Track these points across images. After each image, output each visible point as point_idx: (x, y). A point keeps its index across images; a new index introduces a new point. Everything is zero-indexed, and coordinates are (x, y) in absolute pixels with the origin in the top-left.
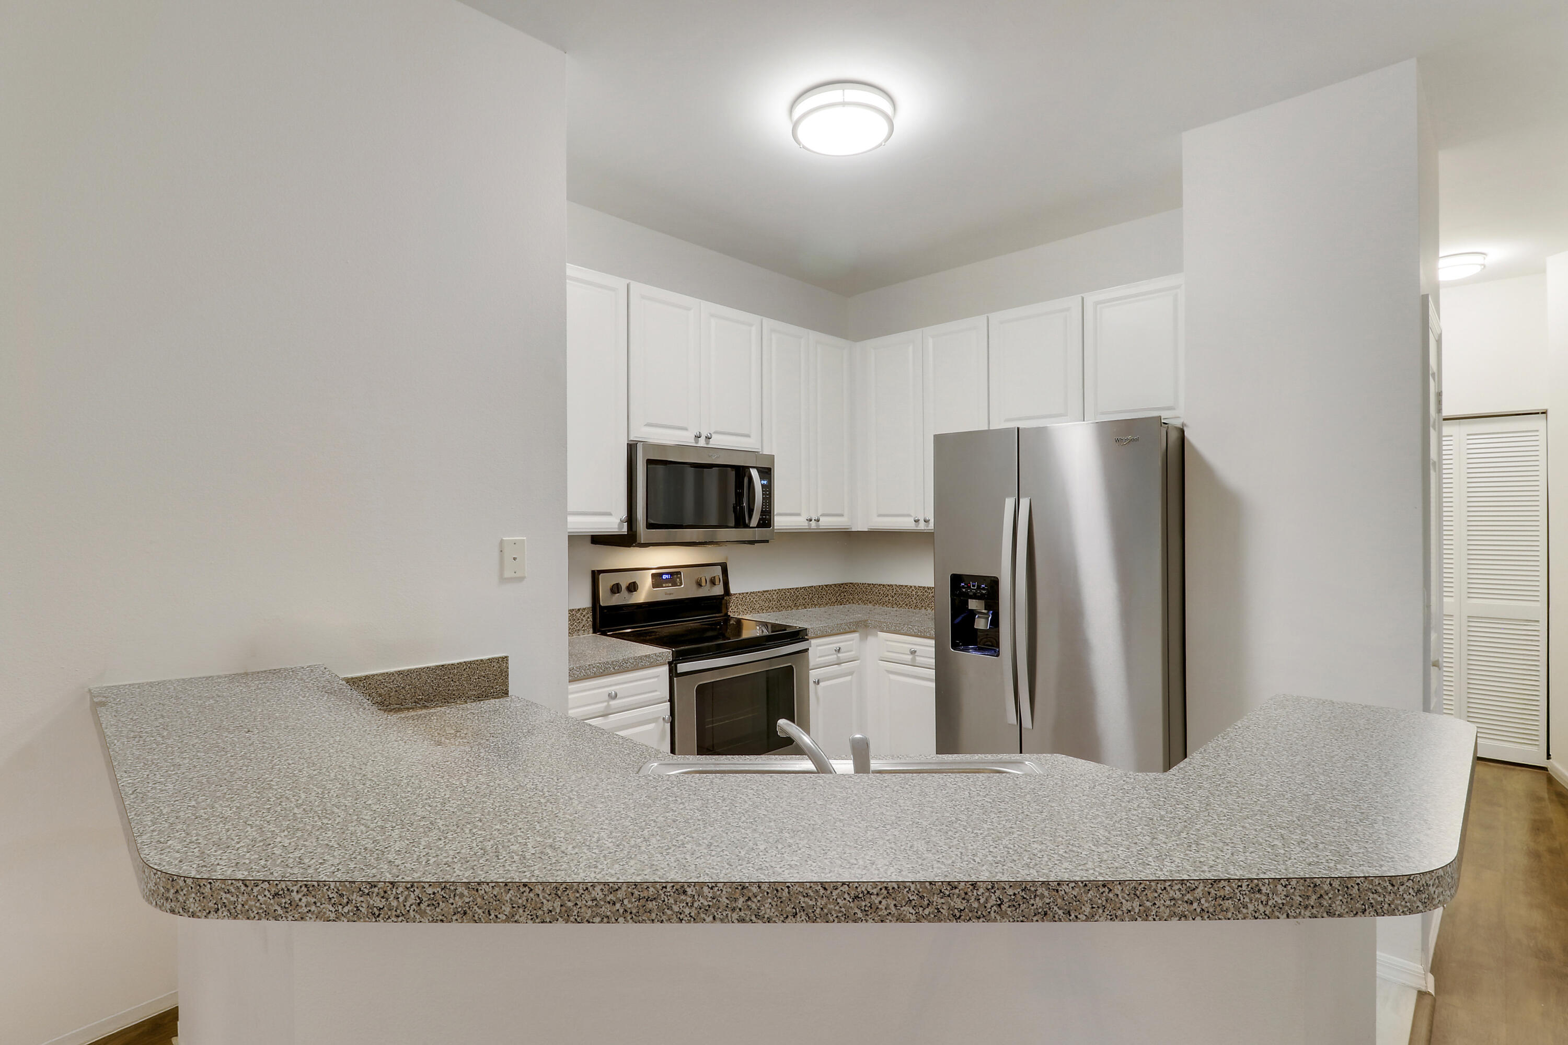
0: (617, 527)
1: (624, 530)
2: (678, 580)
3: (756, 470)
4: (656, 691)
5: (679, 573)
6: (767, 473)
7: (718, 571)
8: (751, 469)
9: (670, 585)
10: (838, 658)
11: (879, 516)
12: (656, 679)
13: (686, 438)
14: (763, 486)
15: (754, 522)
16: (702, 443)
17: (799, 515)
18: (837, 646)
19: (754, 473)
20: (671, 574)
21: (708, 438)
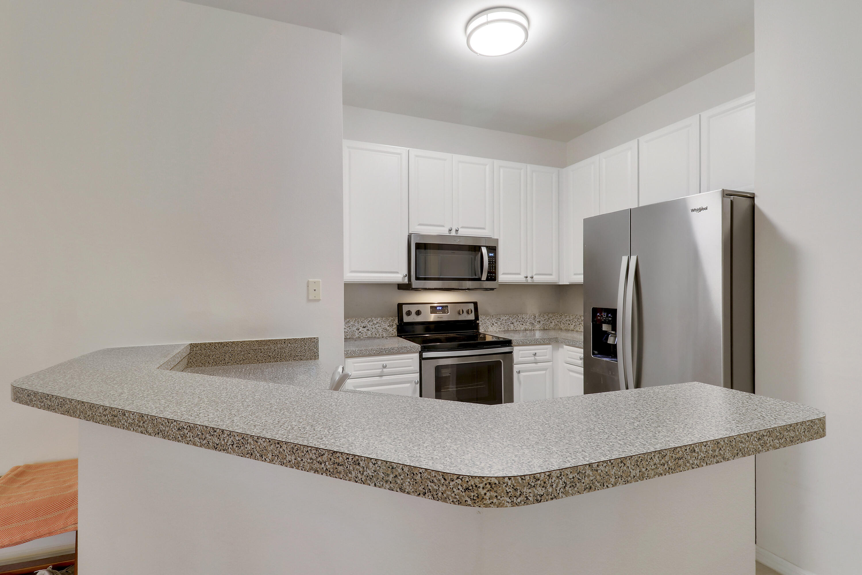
0: (401, 279)
1: (406, 281)
2: (446, 310)
3: (485, 248)
4: (411, 366)
5: (447, 306)
6: (493, 249)
7: (472, 306)
8: (482, 247)
9: (441, 313)
10: (535, 359)
11: (575, 274)
12: (411, 360)
13: (444, 231)
14: (489, 257)
15: (484, 277)
16: (453, 233)
17: (519, 274)
18: (534, 352)
19: (484, 250)
20: (442, 307)
21: (457, 231)
